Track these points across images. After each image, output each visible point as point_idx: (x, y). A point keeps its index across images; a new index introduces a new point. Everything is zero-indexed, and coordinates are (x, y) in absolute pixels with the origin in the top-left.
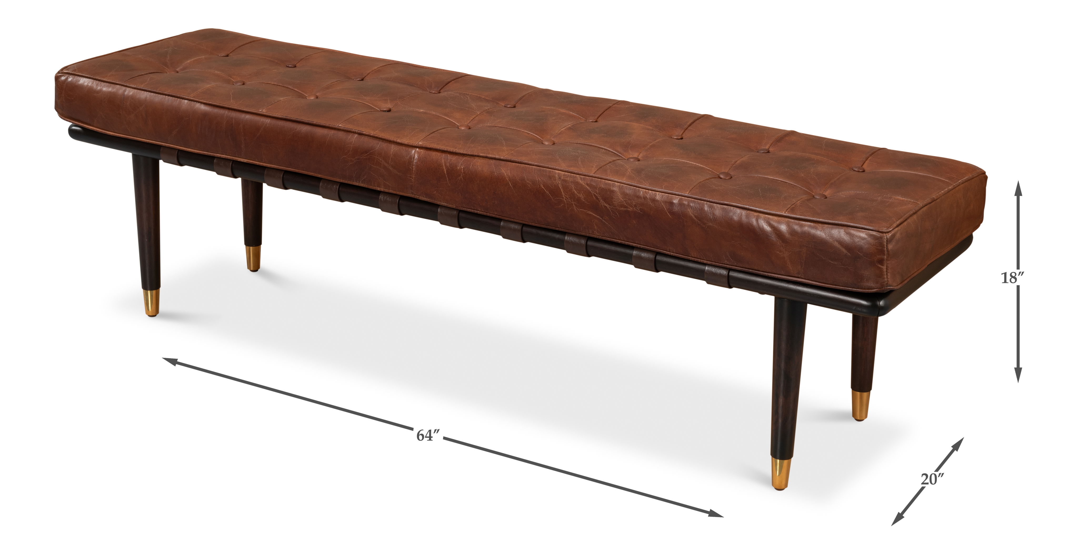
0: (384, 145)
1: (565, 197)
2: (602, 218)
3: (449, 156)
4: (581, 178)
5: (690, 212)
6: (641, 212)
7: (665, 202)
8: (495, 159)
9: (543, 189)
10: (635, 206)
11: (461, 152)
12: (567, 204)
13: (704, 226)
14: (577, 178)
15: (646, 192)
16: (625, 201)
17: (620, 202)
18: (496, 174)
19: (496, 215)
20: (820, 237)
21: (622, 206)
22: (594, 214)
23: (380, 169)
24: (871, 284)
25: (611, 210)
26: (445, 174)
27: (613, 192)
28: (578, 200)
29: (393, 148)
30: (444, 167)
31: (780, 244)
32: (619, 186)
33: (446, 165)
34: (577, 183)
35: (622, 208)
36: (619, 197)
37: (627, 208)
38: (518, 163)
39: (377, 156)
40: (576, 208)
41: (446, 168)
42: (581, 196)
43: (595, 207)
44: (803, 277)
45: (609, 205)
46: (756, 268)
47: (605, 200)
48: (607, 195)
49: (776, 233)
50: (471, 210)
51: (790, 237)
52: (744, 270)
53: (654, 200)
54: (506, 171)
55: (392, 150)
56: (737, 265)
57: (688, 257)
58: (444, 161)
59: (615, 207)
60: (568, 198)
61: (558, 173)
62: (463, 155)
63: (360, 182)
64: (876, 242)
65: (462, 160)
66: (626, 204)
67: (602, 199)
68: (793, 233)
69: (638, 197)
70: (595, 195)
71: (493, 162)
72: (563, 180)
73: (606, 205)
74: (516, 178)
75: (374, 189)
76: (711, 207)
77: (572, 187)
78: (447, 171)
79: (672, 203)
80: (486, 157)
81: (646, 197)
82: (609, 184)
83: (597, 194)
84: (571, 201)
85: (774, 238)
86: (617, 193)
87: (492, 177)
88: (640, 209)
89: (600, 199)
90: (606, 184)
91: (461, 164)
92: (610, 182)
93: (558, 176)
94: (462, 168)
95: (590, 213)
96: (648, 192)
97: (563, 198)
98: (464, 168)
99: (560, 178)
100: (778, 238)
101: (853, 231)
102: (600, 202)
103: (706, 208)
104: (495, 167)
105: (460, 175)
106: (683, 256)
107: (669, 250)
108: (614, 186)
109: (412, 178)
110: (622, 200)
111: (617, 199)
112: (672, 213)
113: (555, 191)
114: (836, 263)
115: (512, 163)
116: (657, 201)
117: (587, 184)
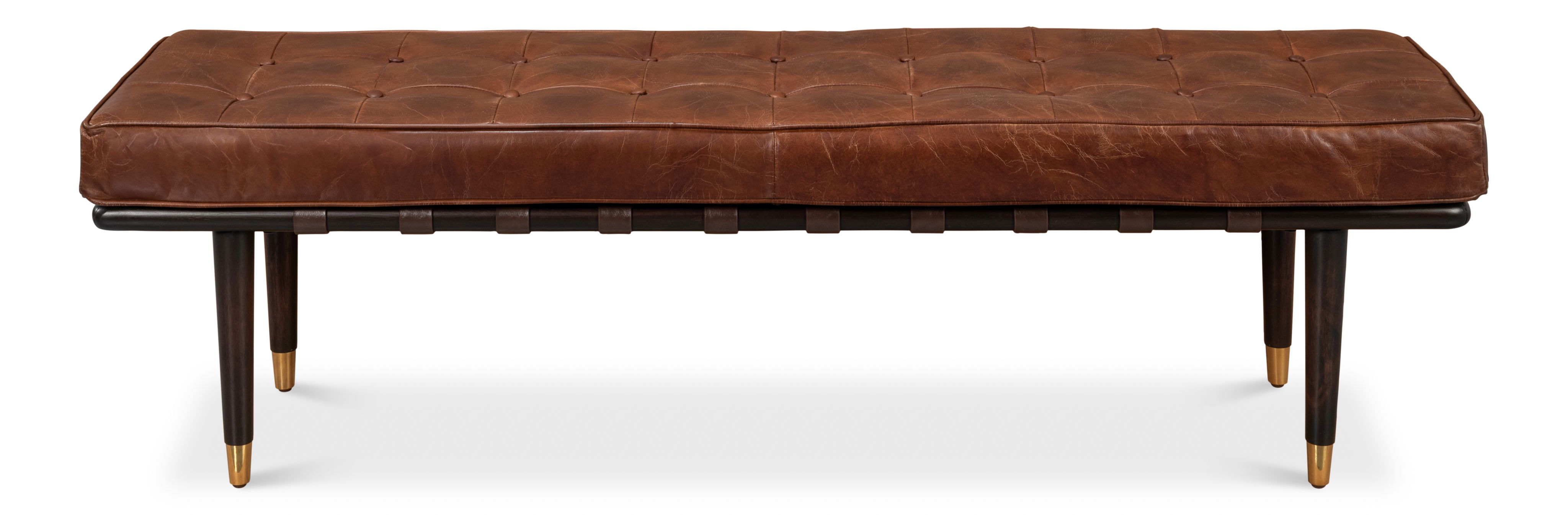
0: (722, 136)
1: (1024, 157)
2: (1083, 175)
3: (832, 135)
4: (1044, 127)
5: (1214, 143)
6: (1142, 156)
7: (1176, 137)
8: (905, 124)
9: (990, 153)
10: (1133, 150)
11: (850, 124)
12: (1028, 166)
13: (1236, 158)
14: (1038, 128)
15: (1145, 129)
16: (1116, 146)
17: (1109, 149)
18: (911, 145)
19: (913, 202)
20: (1398, 140)
21: (1113, 153)
22: (1070, 173)
23: (717, 171)
24: (1469, 189)
25: (1097, 162)
26: (829, 160)
27: (1096, 137)
28: (1046, 157)
29: (737, 138)
30: (827, 150)
31: (1345, 161)
32: (1104, 128)
33: (829, 148)
34: (1040, 136)
35: (1113, 155)
36: (1107, 143)
37: (1121, 154)
38: (946, 123)
39: (713, 154)
40: (1042, 170)
41: (829, 151)
42: (1050, 152)
43: (1072, 162)
44: (1378, 198)
45: (1094, 155)
46: (1313, 199)
47: (1087, 149)
48: (1089, 143)
49: (1338, 149)
50: (870, 203)
51: (1358, 150)
52: (1295, 205)
53: (1159, 137)
54: (927, 138)
55: (736, 142)
56: (1285, 200)
57: (1213, 203)
58: (825, 142)
59: (1104, 156)
60: (1029, 158)
61: (1008, 127)
62: (853, 128)
63: (680, 197)
64: (1471, 134)
65: (852, 135)
66: (1119, 149)
67: (1082, 150)
68: (1361, 142)
69: (1136, 137)
70: (1070, 146)
71: (902, 129)
72: (1018, 135)
73: (1088, 156)
74: (944, 145)
75: (706, 203)
76: (1240, 131)
77: (1033, 141)
78: (832, 155)
79: (1185, 137)
80: (892, 125)
81: (1147, 135)
82: (1089, 128)
83: (1073, 144)
84: (1035, 161)
85: (1336, 155)
86: (1102, 137)
87: (905, 151)
88: (1140, 153)
89: (1079, 150)
90: (1084, 128)
91: (853, 140)
92: (1089, 125)
93: (1009, 130)
94: (855, 147)
95: (1065, 171)
96: (1148, 128)
97: (1022, 159)
98: (859, 146)
99: (1013, 133)
100: (1342, 155)
101: (1441, 125)
102: (1079, 154)
103: (1236, 134)
104: (907, 135)
105: (853, 157)
106: (1204, 203)
107: (1185, 199)
108: (1096, 128)
109: (774, 175)
110: (1112, 145)
111: (1104, 146)
112: (1188, 150)
113: (1008, 152)
114: (1422, 171)
115: (933, 126)
116: (1164, 137)
117: (1056, 134)
